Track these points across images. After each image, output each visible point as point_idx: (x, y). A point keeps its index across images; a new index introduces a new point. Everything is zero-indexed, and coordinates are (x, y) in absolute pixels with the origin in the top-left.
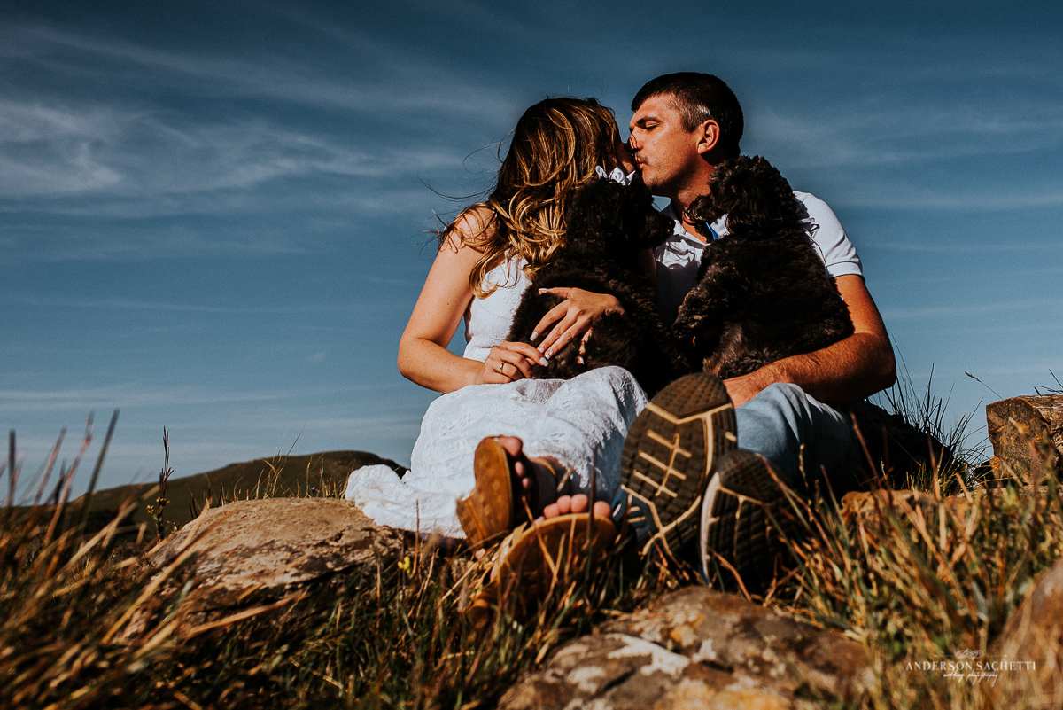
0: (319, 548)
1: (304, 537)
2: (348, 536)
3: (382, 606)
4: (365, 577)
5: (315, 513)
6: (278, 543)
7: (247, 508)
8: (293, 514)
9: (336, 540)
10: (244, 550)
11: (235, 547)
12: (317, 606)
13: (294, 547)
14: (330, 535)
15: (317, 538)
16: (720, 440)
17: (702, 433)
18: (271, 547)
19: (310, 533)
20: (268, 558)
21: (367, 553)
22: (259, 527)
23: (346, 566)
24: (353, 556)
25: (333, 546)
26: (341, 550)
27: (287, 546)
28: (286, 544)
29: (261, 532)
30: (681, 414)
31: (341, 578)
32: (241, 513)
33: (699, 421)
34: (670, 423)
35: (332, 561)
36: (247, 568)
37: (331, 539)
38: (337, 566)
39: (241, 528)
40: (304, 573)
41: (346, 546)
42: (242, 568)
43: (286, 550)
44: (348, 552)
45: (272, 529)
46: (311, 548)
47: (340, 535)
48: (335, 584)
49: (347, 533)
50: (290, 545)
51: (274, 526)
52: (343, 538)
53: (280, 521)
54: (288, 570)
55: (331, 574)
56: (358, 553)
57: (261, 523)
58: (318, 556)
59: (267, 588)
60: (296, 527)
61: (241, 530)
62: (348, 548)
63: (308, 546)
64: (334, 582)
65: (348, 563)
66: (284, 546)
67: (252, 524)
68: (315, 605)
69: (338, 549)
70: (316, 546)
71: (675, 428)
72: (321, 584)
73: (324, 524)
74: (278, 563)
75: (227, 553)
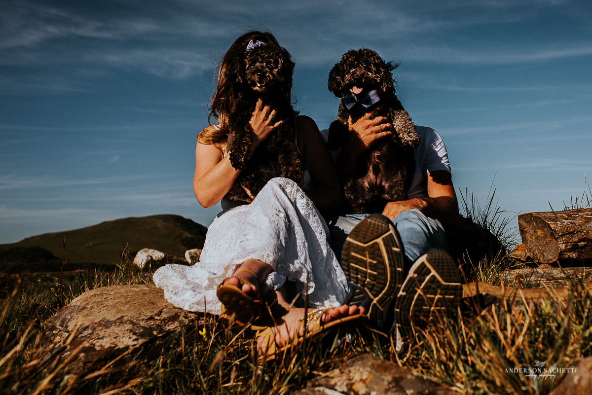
0: (149, 322)
1: (140, 314)
2: (166, 313)
3: (185, 356)
4: (175, 339)
5: (146, 297)
6: (125, 318)
7: (108, 292)
8: (134, 298)
9: (159, 316)
10: (106, 322)
11: (100, 319)
12: (148, 357)
13: (135, 321)
14: (155, 312)
15: (148, 314)
16: (390, 252)
17: (379, 250)
18: (121, 321)
19: (144, 311)
20: (120, 329)
21: (176, 324)
22: (114, 306)
23: (164, 333)
24: (168, 326)
25: (157, 319)
26: (161, 323)
27: (130, 320)
28: (129, 318)
29: (115, 310)
30: (365, 241)
31: (162, 340)
32: (104, 296)
33: (376, 243)
34: (361, 246)
35: (156, 330)
36: (107, 335)
37: (156, 315)
38: (159, 333)
39: (104, 307)
40: (140, 338)
41: (164, 320)
42: (105, 336)
43: (129, 323)
44: (165, 324)
45: (122, 308)
46: (144, 321)
47: (161, 312)
48: (158, 344)
49: (165, 310)
50: (132, 320)
51: (123, 307)
52: (162, 313)
53: (126, 303)
54: (131, 336)
55: (156, 338)
56: (171, 324)
57: (116, 304)
58: (148, 327)
59: (119, 348)
60: (136, 307)
61: (104, 308)
62: (165, 321)
63: (143, 320)
64: (158, 343)
65: (166, 331)
66: (128, 321)
67: (111, 304)
68: (146, 357)
69: (160, 322)
70: (147, 320)
71: (364, 249)
72: (150, 345)
73: (152, 305)
74: (126, 332)
75: (96, 323)
